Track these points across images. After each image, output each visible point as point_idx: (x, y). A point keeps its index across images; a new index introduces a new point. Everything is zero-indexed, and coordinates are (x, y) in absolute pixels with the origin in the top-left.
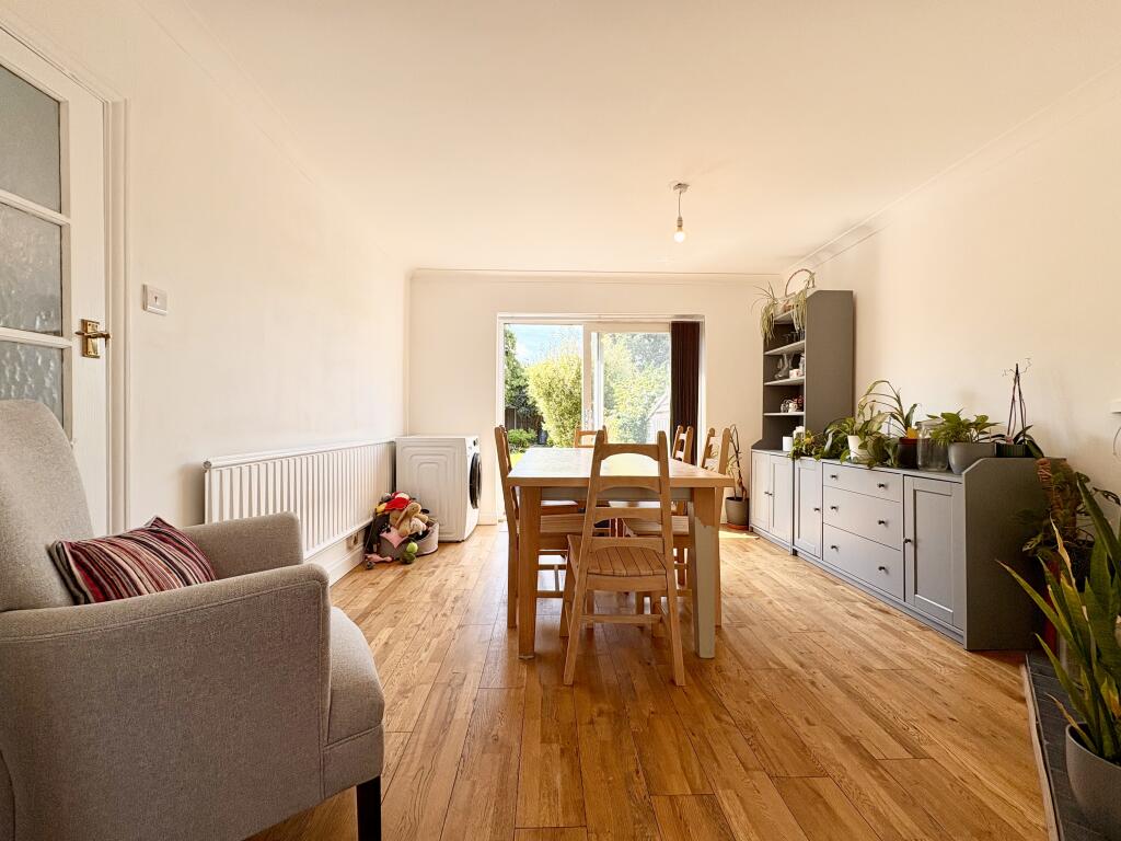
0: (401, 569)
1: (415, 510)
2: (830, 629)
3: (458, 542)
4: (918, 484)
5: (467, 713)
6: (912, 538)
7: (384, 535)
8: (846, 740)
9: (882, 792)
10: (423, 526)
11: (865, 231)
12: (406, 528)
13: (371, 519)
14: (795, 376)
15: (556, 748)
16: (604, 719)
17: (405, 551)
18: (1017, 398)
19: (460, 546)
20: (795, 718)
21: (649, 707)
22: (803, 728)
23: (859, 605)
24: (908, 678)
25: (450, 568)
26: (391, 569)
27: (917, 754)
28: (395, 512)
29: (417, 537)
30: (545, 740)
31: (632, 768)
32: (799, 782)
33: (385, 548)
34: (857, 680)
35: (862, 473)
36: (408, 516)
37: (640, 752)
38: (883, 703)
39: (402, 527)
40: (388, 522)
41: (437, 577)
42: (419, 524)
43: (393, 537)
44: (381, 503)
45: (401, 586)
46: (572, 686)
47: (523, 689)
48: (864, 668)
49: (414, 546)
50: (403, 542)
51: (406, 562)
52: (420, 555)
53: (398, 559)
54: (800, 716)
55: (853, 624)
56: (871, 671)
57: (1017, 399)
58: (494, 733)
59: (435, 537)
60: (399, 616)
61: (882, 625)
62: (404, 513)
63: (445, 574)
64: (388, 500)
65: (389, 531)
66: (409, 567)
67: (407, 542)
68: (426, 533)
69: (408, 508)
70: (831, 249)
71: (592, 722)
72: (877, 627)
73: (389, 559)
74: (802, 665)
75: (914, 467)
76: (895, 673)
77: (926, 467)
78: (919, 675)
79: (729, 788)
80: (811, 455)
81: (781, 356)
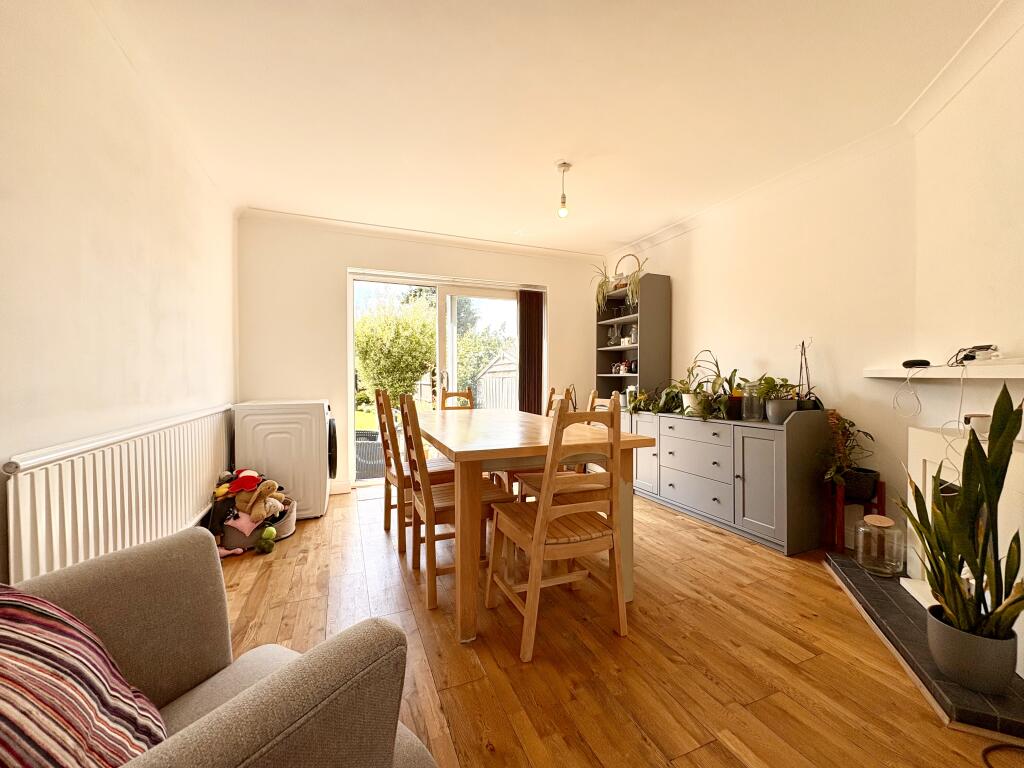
0: (261, 561)
1: (270, 489)
2: (697, 556)
3: (317, 518)
4: (747, 432)
5: (442, 727)
6: (741, 475)
7: (231, 522)
8: (768, 653)
9: (818, 693)
10: (281, 506)
11: (681, 228)
12: (260, 512)
13: (210, 506)
14: (625, 343)
15: (557, 738)
16: (581, 690)
17: (261, 538)
18: (804, 365)
19: (320, 522)
20: (725, 644)
21: (613, 667)
22: (735, 652)
23: (701, 530)
24: (768, 587)
25: (322, 552)
26: (246, 564)
27: (817, 652)
28: (243, 493)
29: (273, 520)
30: (542, 734)
31: (638, 736)
32: (763, 702)
33: (231, 538)
34: (741, 597)
35: (697, 425)
36: (262, 497)
37: (634, 717)
38: (769, 613)
39: (256, 512)
40: (234, 506)
41: (313, 565)
42: (275, 504)
43: (244, 523)
44: (219, 485)
45: (271, 582)
46: (532, 662)
47: (486, 679)
48: (738, 585)
49: (272, 530)
50: (257, 528)
51: (264, 550)
52: (278, 540)
53: (252, 548)
54: (726, 640)
55: (707, 548)
56: (744, 587)
57: (804, 367)
58: (485, 742)
59: (294, 516)
60: (291, 622)
61: (725, 545)
62: (256, 493)
63: (321, 559)
64: (229, 480)
65: (236, 517)
66: (270, 557)
67: (262, 527)
68: (283, 514)
69: (261, 488)
70: (651, 240)
71: (573, 698)
72: (724, 548)
73: (240, 550)
74: (698, 592)
75: (740, 418)
76: (759, 585)
77: (749, 418)
78: (774, 583)
79: (723, 728)
80: (649, 410)
81: (612, 326)
